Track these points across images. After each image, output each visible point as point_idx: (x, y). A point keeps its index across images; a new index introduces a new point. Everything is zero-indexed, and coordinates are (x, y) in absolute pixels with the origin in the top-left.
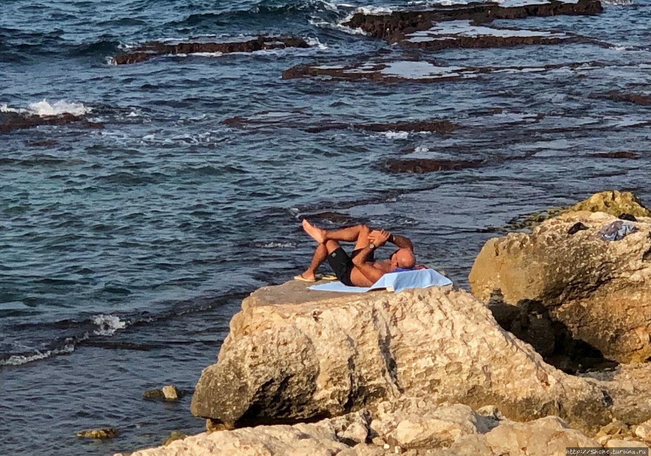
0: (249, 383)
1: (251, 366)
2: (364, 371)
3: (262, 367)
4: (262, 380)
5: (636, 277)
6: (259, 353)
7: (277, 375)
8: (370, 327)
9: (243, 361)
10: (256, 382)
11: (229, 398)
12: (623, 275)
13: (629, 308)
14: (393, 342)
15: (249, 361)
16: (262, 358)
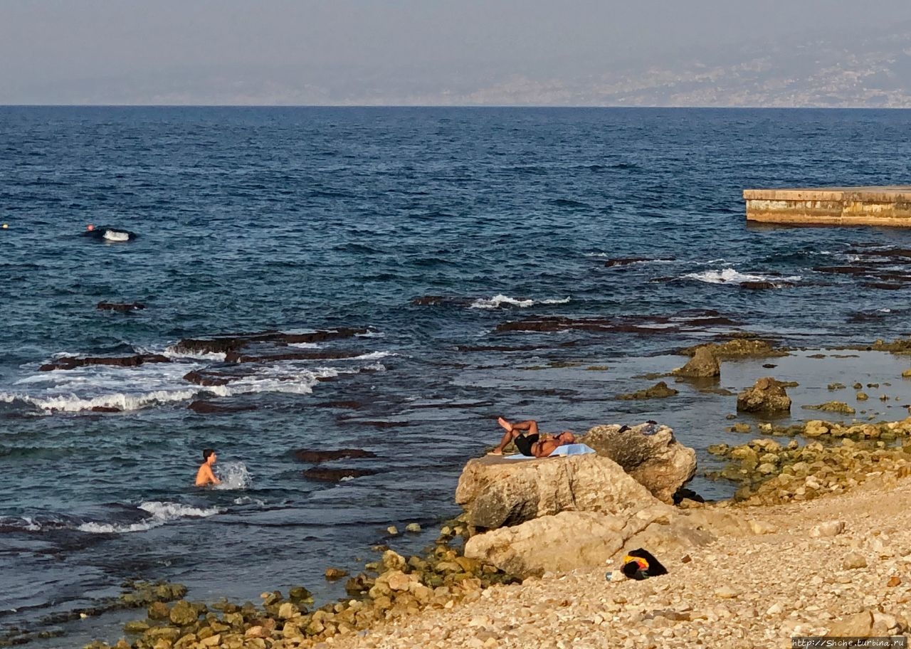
0: (507, 505)
1: (508, 495)
2: (562, 500)
3: (513, 496)
4: (514, 503)
5: (664, 457)
6: (511, 487)
7: (521, 501)
8: (564, 475)
9: (502, 492)
10: (510, 505)
11: (493, 515)
12: (657, 456)
13: (658, 476)
14: (574, 484)
15: (506, 493)
16: (513, 491)
